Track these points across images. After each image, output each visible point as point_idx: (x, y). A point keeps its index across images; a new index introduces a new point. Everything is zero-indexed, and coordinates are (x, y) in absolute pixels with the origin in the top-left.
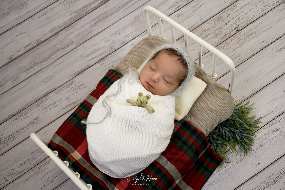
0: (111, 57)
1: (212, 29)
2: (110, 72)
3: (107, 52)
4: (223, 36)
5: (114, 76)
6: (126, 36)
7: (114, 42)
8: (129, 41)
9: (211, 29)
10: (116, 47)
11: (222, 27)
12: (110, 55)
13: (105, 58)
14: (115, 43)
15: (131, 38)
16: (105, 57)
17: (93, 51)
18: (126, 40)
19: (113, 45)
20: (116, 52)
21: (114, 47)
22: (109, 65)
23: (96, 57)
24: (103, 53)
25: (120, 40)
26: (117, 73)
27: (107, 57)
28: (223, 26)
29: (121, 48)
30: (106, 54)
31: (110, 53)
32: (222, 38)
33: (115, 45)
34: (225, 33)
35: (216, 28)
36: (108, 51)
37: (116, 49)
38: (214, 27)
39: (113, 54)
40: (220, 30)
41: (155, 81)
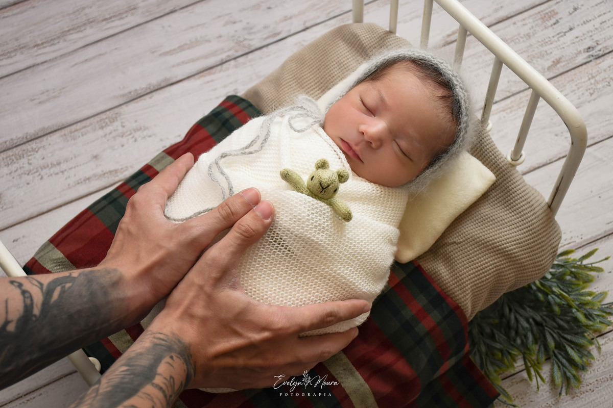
0: (236, 67)
1: (524, 41)
2: (231, 102)
3: (225, 52)
4: (549, 63)
5: (241, 111)
6: (286, 19)
7: (249, 29)
8: (292, 32)
9: (521, 40)
10: (252, 43)
11: (553, 39)
12: (232, 63)
13: (219, 68)
14: (252, 31)
15: (297, 25)
16: (219, 63)
17: (188, 42)
18: (285, 29)
19: (247, 37)
20: (250, 56)
21: (246, 42)
22: (225, 86)
23: (193, 60)
24: (214, 54)
25: (266, 27)
26: (250, 105)
27: (225, 65)
28: (556, 38)
29: (265, 49)
30: (224, 56)
31: (233, 57)
32: (546, 70)
33: (252, 37)
34: (558, 57)
35: (533, 41)
36: (229, 50)
37: (253, 48)
38: (528, 36)
39: (241, 60)
40: (545, 48)
41: (371, 143)
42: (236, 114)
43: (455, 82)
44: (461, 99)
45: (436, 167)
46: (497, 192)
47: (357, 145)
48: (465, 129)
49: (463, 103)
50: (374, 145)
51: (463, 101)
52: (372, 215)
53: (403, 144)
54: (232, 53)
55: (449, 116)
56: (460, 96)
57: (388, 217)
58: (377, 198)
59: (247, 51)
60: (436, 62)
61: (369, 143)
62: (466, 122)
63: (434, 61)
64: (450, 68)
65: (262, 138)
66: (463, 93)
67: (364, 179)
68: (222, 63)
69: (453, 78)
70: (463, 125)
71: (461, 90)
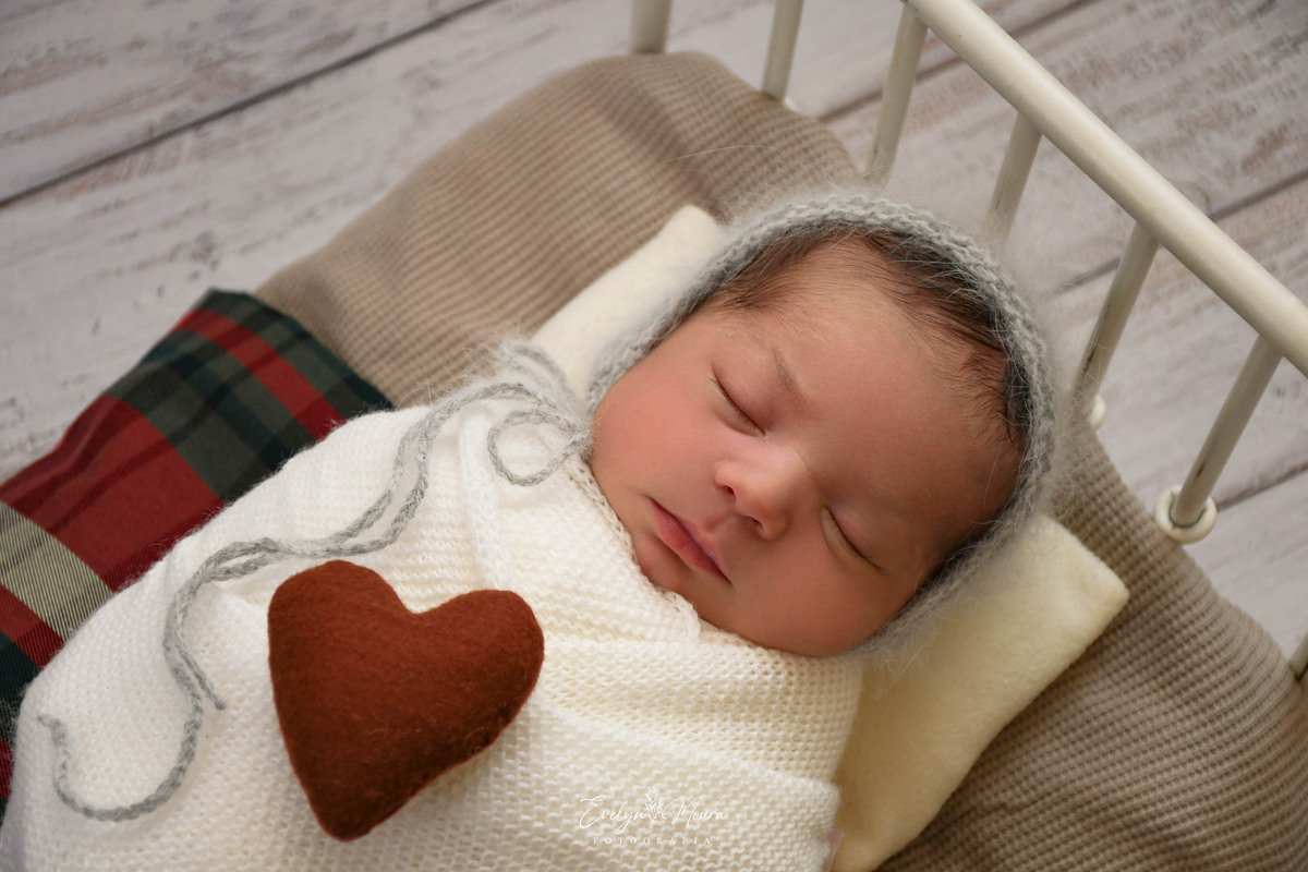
0: (203, 154)
1: (1162, 71)
2: (231, 321)
3: (160, 101)
4: (1243, 147)
5: (269, 357)
7: (240, 19)
8: (392, 32)
9: (1154, 65)
10: (256, 69)
11: (1256, 63)
12: (188, 140)
13: (142, 157)
14: (253, 25)
16: (139, 141)
17: (23, 63)
19: (235, 47)
20: (252, 118)
21: (234, 68)
22: (167, 225)
23: (45, 129)
24: (121, 105)
25: (300, 13)
27: (163, 150)
28: (1266, 61)
29: (299, 94)
30: (155, 116)
31: (191, 119)
32: (1238, 168)
33: (252, 47)
34: (1274, 124)
35: (1192, 68)
36: (174, 95)
37: (257, 89)
38: (1176, 53)
39: (218, 130)
40: (1235, 94)
41: (756, 522)
42: (252, 368)
43: (1009, 309)
44: (1031, 361)
45: (956, 581)
46: (1134, 636)
47: (711, 525)
48: (1045, 458)
49: (1035, 375)
50: (766, 530)
51: (1035, 370)
52: (762, 752)
53: (855, 519)
54: (186, 106)
55: (996, 424)
56: (1026, 352)
57: (808, 754)
58: (777, 698)
59: (236, 97)
60: (945, 242)
61: (749, 525)
62: (1048, 437)
63: (939, 238)
64: (989, 260)
65: (399, 501)
66: (1034, 343)
67: (732, 638)
68: (151, 141)
69: (1003, 295)
70: (1037, 448)
71: (1027, 333)
